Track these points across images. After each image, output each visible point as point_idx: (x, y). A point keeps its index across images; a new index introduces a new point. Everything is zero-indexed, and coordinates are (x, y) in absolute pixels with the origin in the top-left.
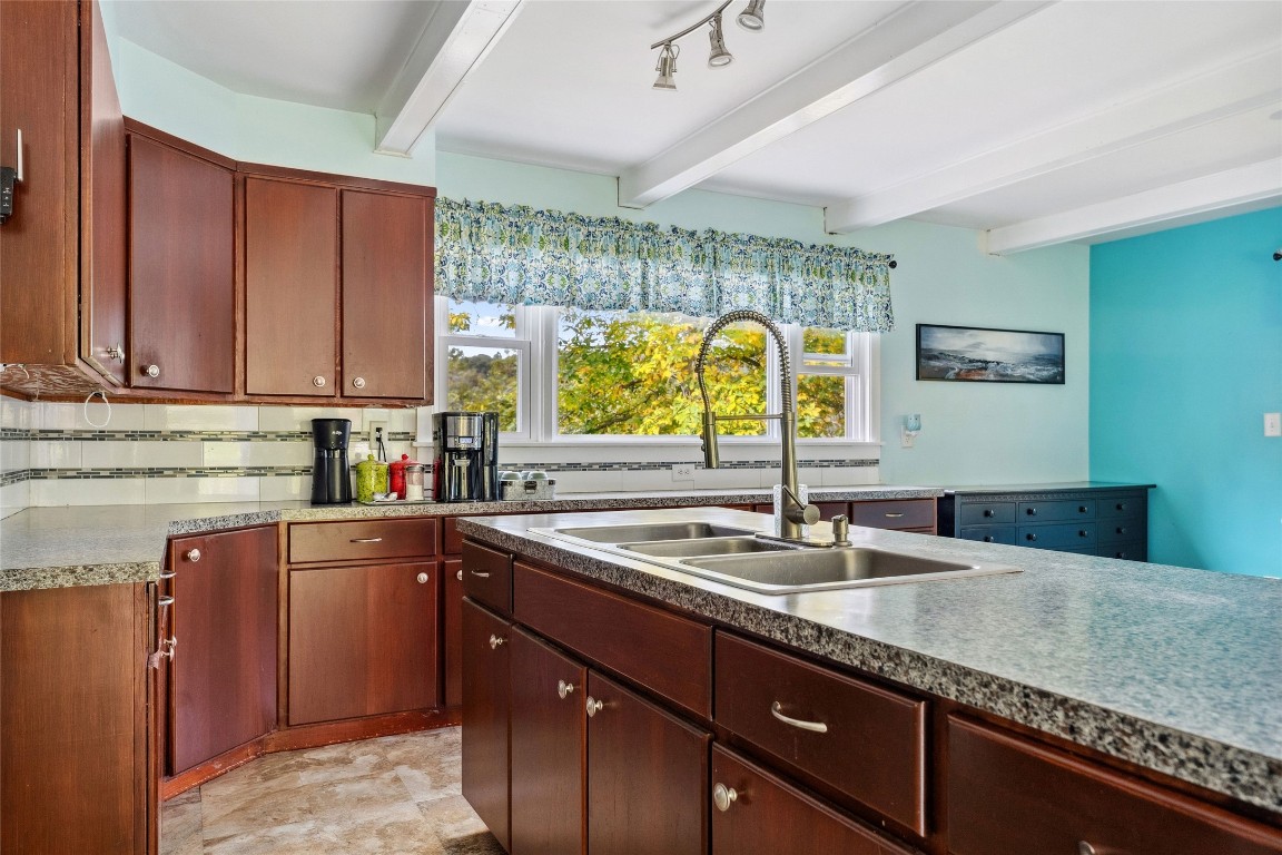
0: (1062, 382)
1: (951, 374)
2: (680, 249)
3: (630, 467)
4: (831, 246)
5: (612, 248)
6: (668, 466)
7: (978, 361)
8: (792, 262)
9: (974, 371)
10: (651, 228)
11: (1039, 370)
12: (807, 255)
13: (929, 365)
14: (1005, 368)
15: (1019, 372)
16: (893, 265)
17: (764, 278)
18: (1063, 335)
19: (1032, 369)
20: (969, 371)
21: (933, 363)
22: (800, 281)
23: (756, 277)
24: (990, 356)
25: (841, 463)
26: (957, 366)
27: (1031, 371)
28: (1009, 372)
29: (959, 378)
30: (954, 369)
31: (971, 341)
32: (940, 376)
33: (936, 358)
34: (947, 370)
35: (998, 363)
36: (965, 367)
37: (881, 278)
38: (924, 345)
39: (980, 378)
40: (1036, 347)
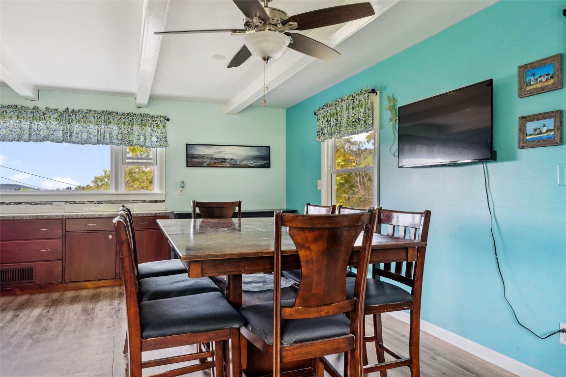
0: (269, 167)
1: (205, 164)
2: (50, 116)
3: (31, 203)
4: (132, 113)
5: (14, 117)
6: (51, 203)
7: (220, 159)
8: (111, 120)
9: (218, 163)
10: (36, 108)
11: (254, 162)
12: (120, 117)
13: (193, 160)
14: (236, 161)
15: (244, 163)
16: (168, 120)
17: (96, 126)
18: (269, 147)
19: (252, 162)
20: (215, 163)
21: (194, 160)
22: (116, 128)
23: (91, 126)
24: (227, 157)
25: (144, 202)
26: (208, 161)
27: (251, 163)
28: (238, 163)
29: (209, 166)
30: (206, 162)
31: (217, 150)
32: (199, 165)
33: (197, 158)
34: (203, 162)
35: (232, 159)
36: (212, 161)
37: (161, 126)
38: (189, 153)
39: (221, 166)
40: (254, 152)
